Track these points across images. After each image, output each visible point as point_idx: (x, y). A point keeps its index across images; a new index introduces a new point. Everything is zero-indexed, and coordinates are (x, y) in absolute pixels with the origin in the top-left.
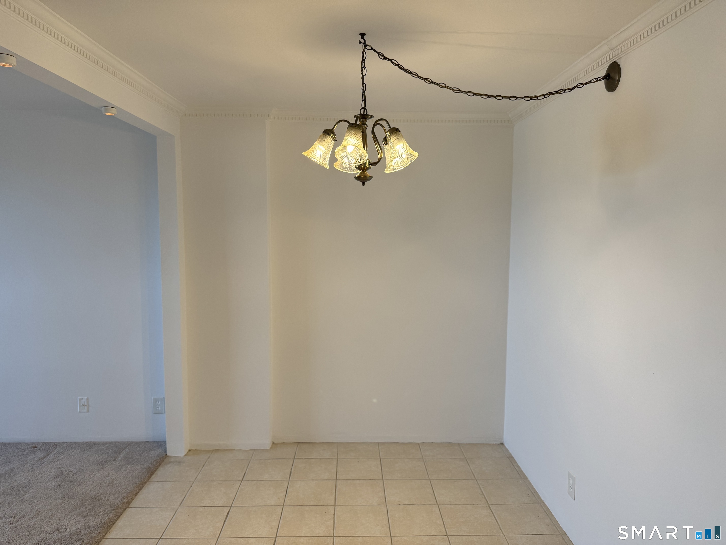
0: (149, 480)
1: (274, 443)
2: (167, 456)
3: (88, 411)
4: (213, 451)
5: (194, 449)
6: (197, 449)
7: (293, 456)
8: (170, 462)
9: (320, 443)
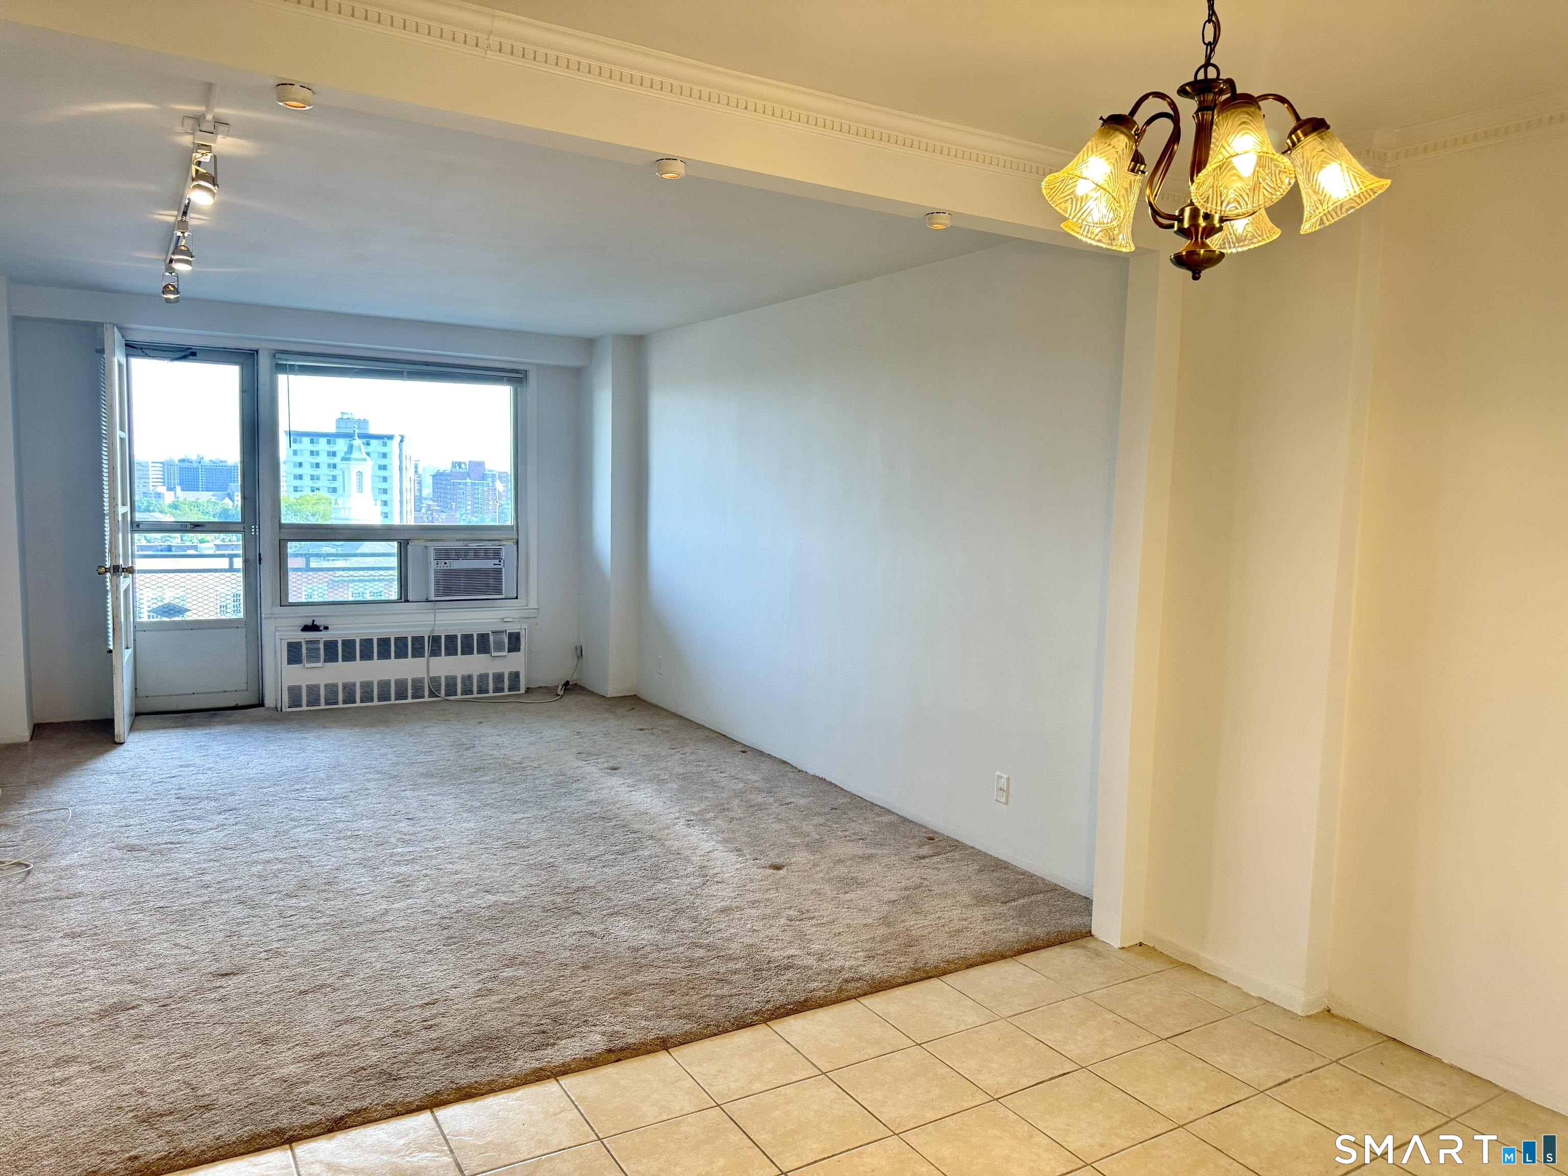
0: (1015, 956)
1: (1329, 1011)
2: (1091, 935)
3: (1006, 803)
4: (1183, 964)
5: (1151, 945)
6: (1156, 948)
7: (1340, 1056)
8: (1083, 947)
9: (1452, 1067)
